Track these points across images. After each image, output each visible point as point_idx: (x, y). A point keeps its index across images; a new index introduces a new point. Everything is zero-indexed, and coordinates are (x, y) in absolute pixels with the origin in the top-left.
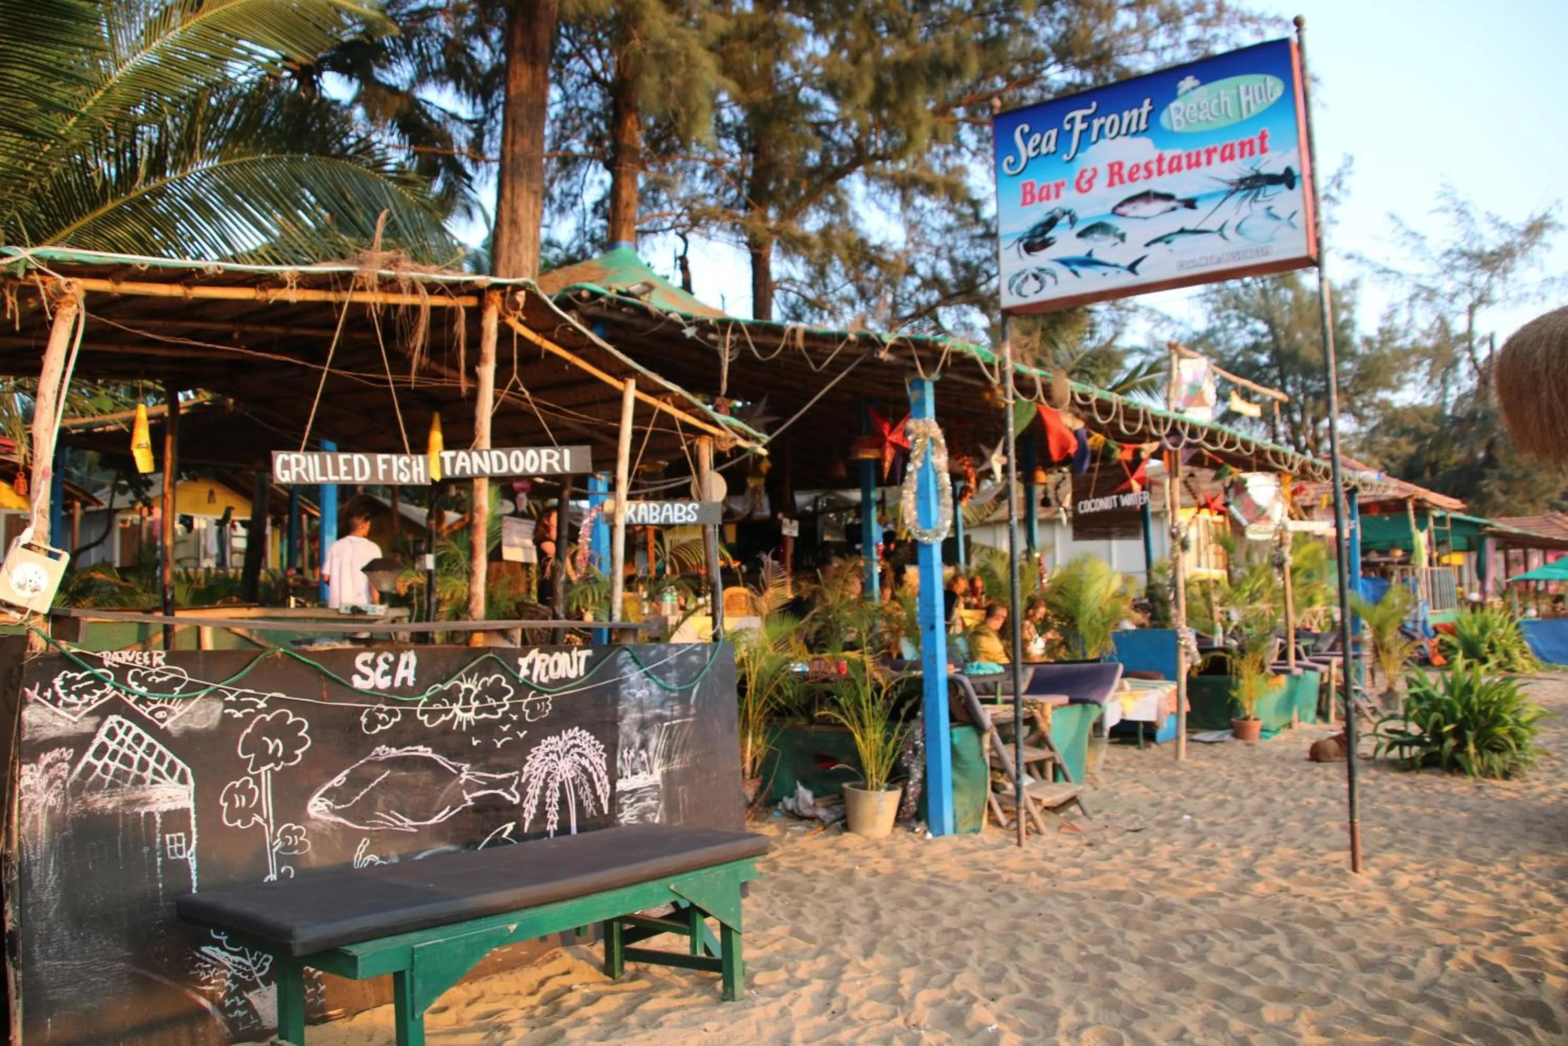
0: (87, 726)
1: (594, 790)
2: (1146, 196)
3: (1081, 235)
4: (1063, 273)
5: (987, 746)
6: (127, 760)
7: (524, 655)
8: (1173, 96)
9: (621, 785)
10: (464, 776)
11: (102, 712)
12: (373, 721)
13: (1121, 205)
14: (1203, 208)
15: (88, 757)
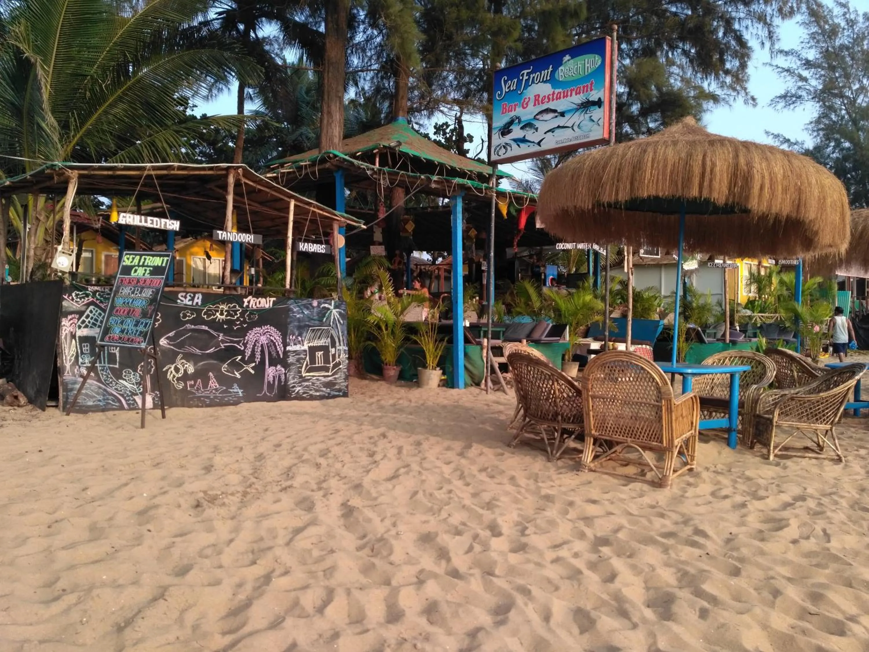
0: (83, 309)
1: (276, 349)
2: (548, 111)
3: (522, 128)
4: (514, 145)
5: (485, 354)
6: (96, 320)
7: (246, 298)
8: (561, 64)
9: (288, 348)
10: (221, 338)
11: (88, 305)
12: (185, 316)
13: (537, 115)
14: (567, 116)
15: (83, 318)
